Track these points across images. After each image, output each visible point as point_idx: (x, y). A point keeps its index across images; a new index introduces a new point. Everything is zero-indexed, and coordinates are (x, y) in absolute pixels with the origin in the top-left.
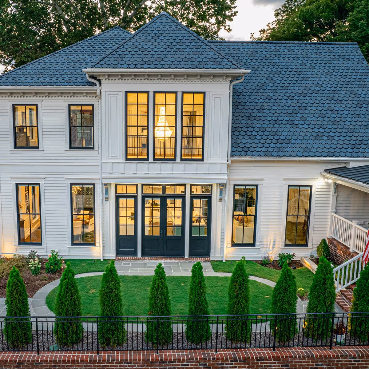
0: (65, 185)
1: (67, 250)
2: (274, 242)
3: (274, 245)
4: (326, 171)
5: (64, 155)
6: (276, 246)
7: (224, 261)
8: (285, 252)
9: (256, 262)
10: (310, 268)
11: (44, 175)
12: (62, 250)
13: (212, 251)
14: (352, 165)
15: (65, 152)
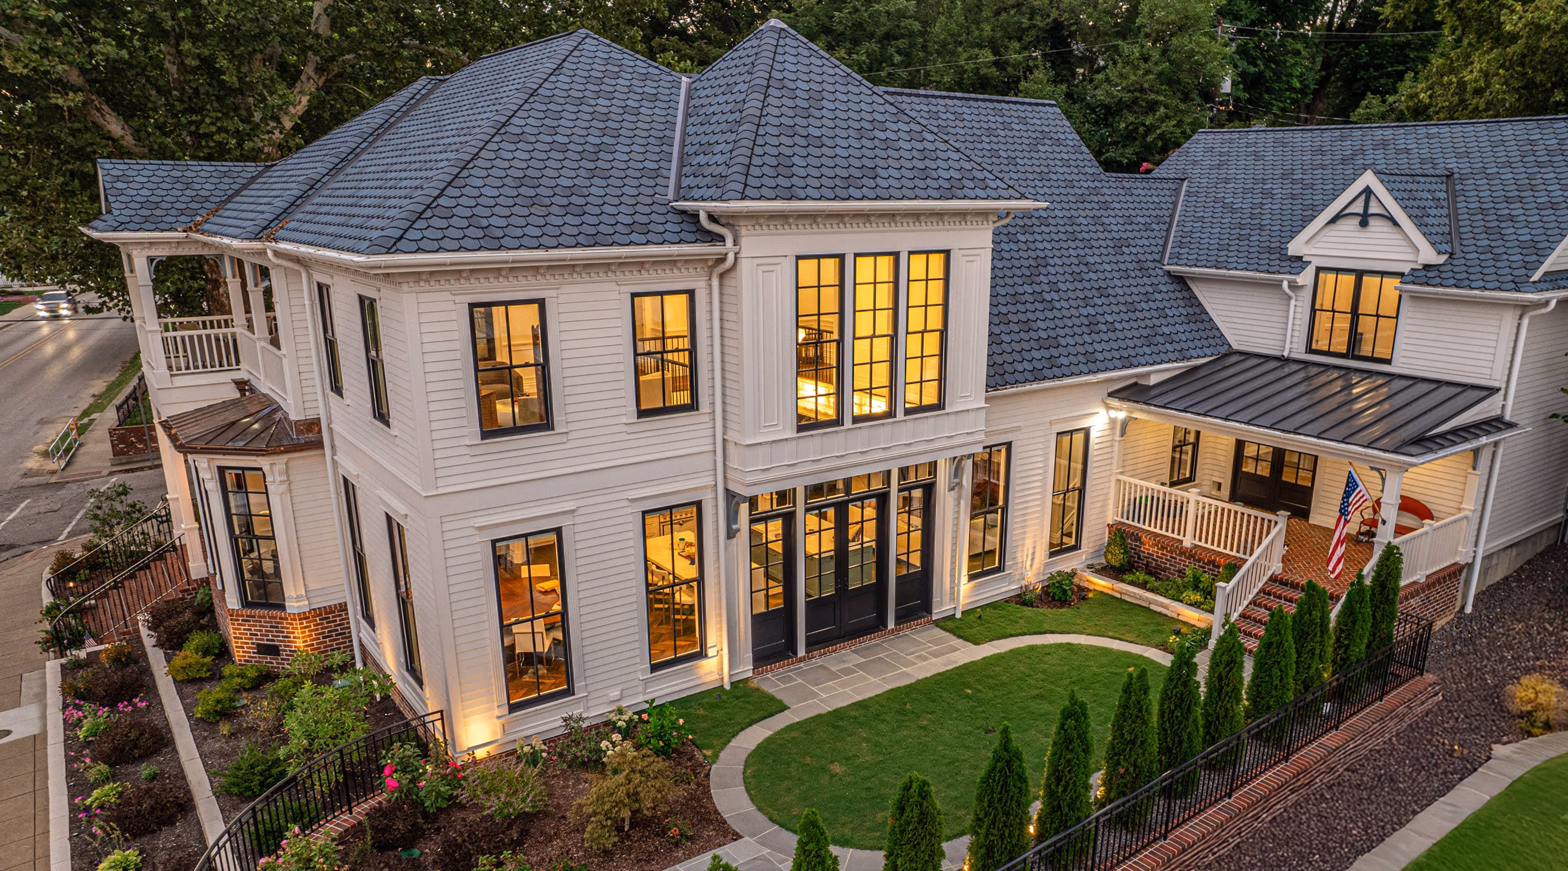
0: (630, 518)
1: (640, 689)
2: (1033, 553)
3: (1033, 559)
4: (1110, 395)
5: (625, 436)
6: (1036, 561)
7: (958, 615)
8: (1054, 570)
9: (1007, 601)
10: (1110, 592)
11: (571, 503)
12: (626, 693)
13: (936, 600)
14: (1154, 380)
15: (625, 428)
